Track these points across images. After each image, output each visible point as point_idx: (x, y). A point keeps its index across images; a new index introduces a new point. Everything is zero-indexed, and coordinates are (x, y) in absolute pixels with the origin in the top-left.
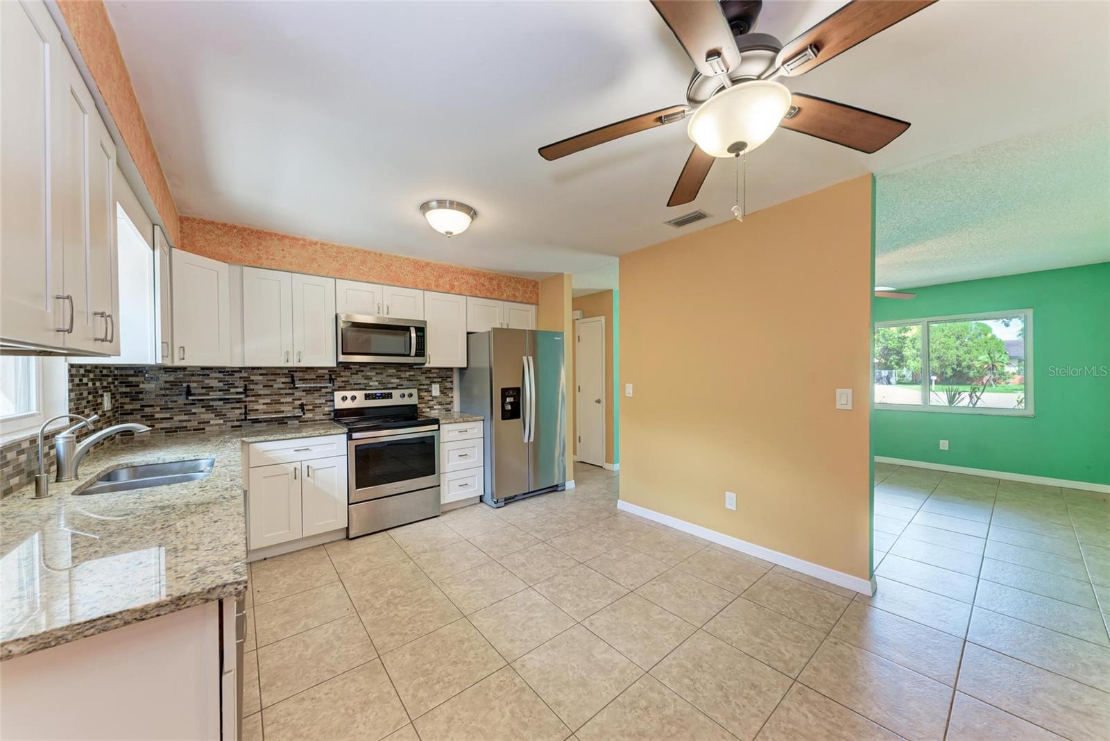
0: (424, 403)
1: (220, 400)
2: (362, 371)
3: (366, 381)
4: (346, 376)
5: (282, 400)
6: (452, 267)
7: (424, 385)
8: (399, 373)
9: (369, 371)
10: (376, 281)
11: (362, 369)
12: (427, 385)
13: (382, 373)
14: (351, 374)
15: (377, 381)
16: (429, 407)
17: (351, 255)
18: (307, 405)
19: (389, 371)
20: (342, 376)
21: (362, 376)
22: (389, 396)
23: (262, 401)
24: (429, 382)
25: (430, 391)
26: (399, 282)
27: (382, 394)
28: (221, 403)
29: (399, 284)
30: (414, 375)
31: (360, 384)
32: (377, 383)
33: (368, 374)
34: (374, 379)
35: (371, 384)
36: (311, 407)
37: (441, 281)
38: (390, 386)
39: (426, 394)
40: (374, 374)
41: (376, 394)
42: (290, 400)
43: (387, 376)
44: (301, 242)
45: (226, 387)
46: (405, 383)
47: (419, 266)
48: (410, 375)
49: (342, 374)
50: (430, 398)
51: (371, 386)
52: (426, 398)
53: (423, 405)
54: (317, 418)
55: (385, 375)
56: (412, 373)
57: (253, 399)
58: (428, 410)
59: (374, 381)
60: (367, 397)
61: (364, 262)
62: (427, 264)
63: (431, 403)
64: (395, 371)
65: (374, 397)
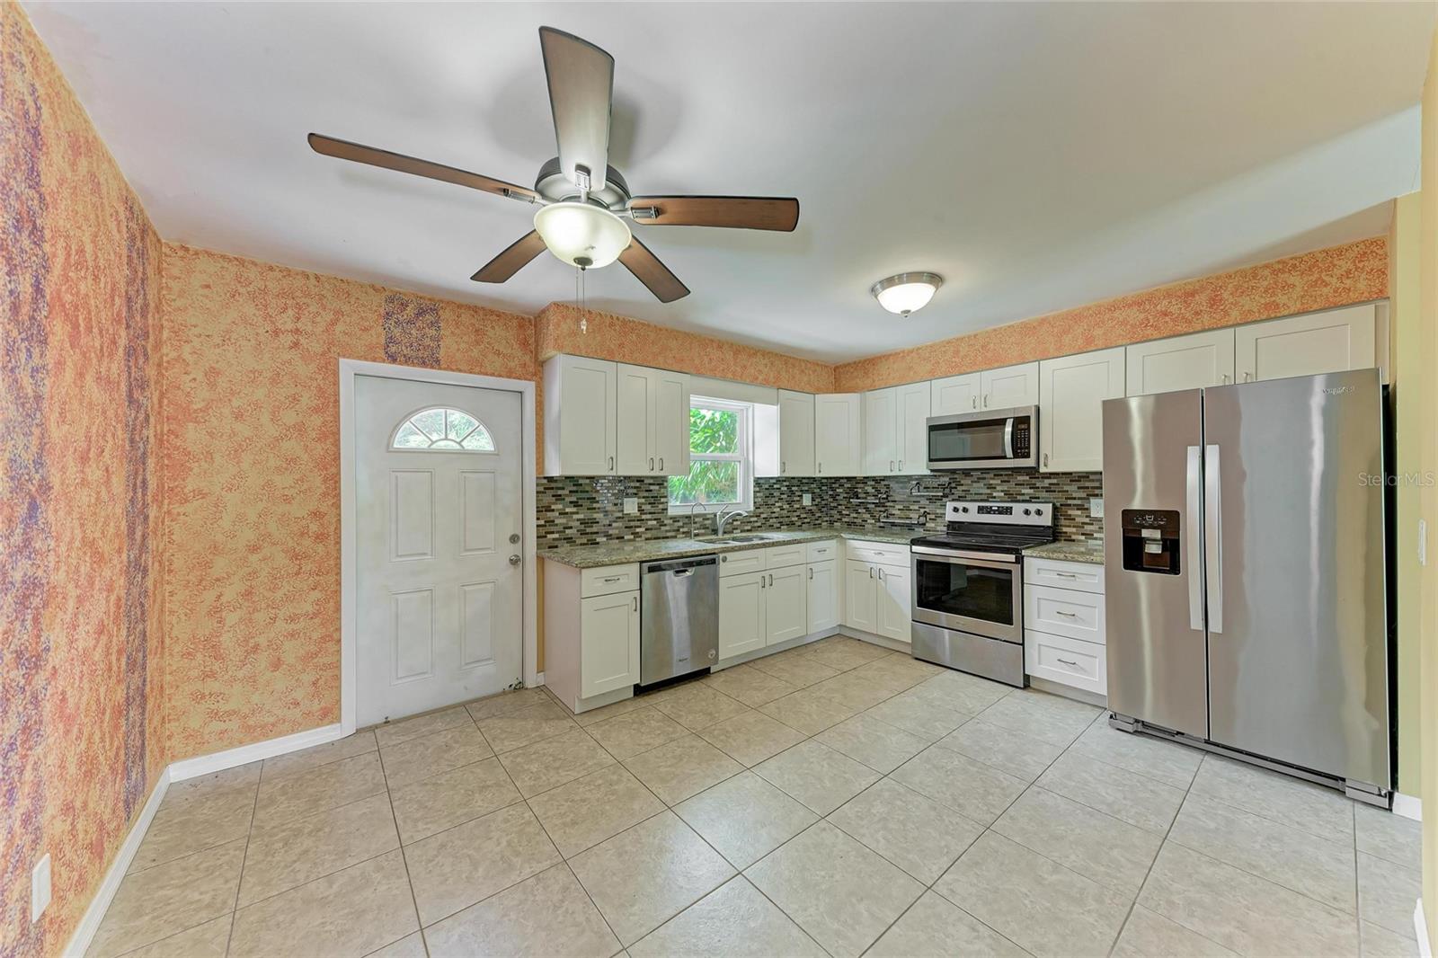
0: (1074, 527)
1: (874, 503)
2: (984, 478)
3: (989, 491)
4: (966, 485)
5: (911, 507)
6: (1089, 309)
7: (1075, 499)
8: (1033, 481)
9: (991, 479)
10: (969, 371)
11: (985, 475)
12: (1079, 499)
13: (1009, 482)
14: (972, 482)
15: (1002, 491)
16: (1083, 534)
17: (944, 349)
18: (929, 514)
19: (1019, 478)
20: (962, 485)
21: (985, 485)
22: (1008, 511)
23: (897, 507)
24: (1084, 495)
25: (1087, 509)
26: (997, 361)
27: (998, 507)
28: (873, 506)
29: (996, 365)
30: (1058, 484)
31: (981, 494)
32: (1003, 494)
33: (991, 482)
34: (998, 488)
35: (995, 494)
36: (933, 517)
37: (1067, 339)
38: (1019, 498)
39: (1079, 512)
40: (999, 482)
41: (991, 507)
42: (917, 508)
43: (1016, 485)
44: (902, 355)
45: (876, 493)
46: (1044, 494)
47: (1028, 329)
48: (1050, 484)
49: (962, 482)
50: (1087, 520)
51: (995, 497)
52: (1078, 519)
53: (1074, 530)
54: (939, 528)
55: (1012, 484)
56: (1055, 481)
57: (891, 504)
58: (1083, 538)
59: (998, 491)
60: (981, 510)
61: (957, 352)
62: (1043, 321)
63: (1088, 528)
64: (1028, 478)
65: (989, 511)
